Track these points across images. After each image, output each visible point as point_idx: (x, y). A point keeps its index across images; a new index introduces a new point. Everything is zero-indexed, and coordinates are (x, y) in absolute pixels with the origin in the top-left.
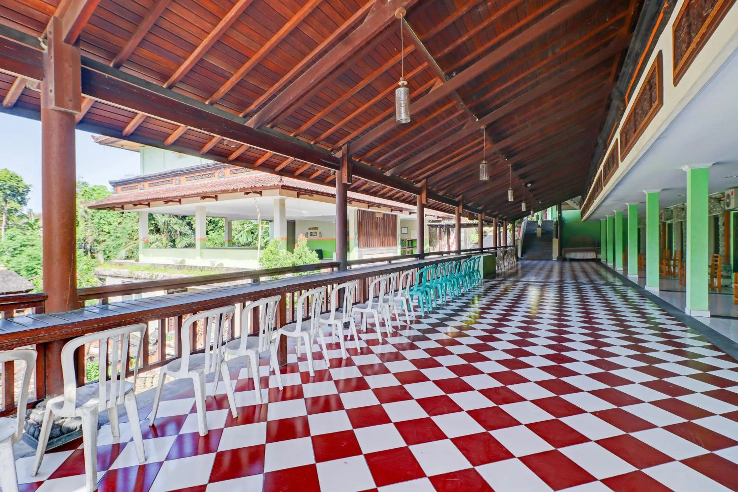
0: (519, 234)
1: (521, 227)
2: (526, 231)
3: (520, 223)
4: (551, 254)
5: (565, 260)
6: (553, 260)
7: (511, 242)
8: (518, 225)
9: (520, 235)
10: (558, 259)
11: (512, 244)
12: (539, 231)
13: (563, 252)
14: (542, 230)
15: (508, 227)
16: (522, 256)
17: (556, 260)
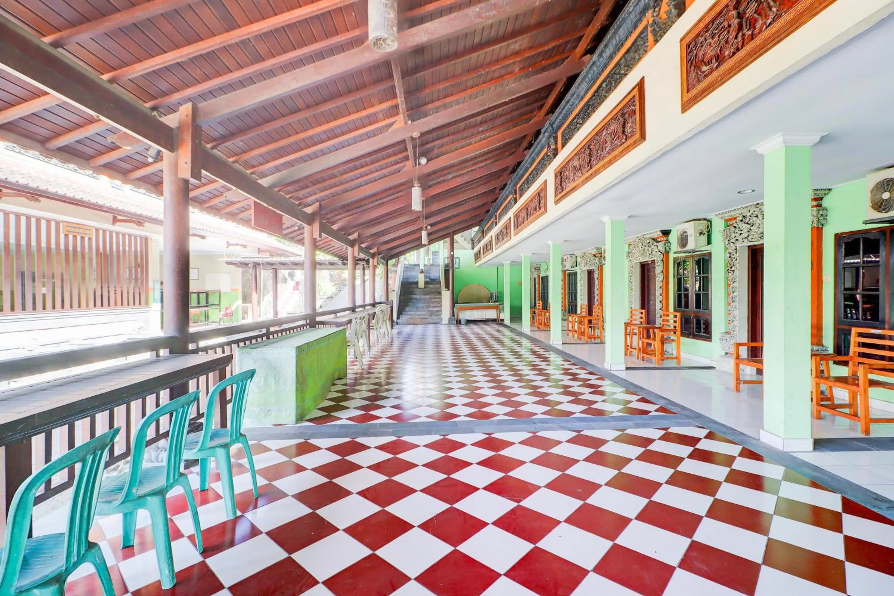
0: (395, 282)
1: (396, 271)
2: (403, 278)
3: (396, 265)
4: (439, 312)
5: (459, 322)
6: (443, 323)
7: (382, 295)
8: (393, 269)
9: (395, 285)
10: (450, 322)
11: (383, 300)
12: (421, 280)
13: (456, 312)
14: (426, 277)
15: (378, 271)
16: (398, 318)
17: (447, 322)
